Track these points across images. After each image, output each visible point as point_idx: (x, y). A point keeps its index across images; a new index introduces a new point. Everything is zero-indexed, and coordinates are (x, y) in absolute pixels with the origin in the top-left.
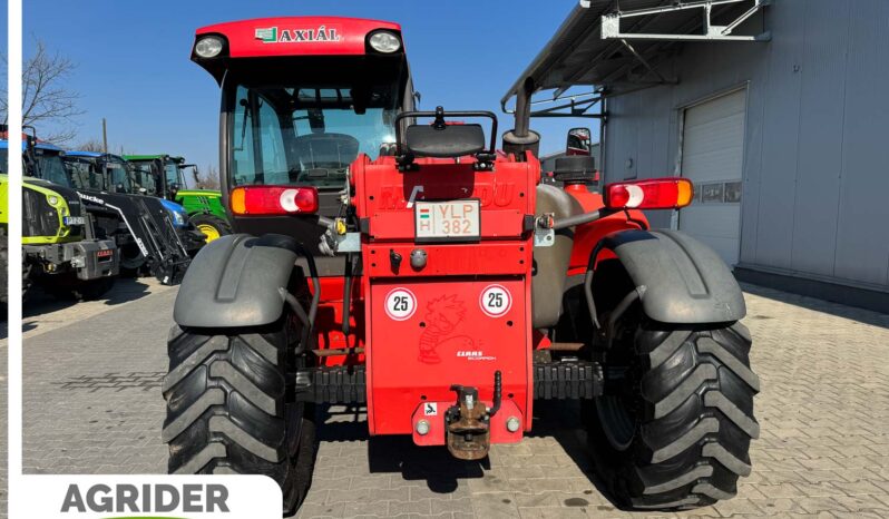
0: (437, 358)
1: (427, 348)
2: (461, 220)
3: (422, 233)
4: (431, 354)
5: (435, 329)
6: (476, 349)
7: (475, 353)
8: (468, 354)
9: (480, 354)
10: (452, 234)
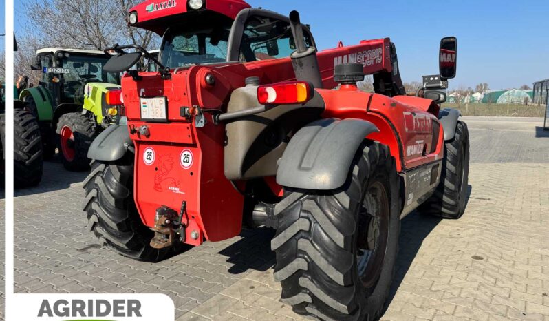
0: (160, 188)
1: (158, 182)
2: (159, 109)
3: (144, 116)
4: (159, 186)
5: (161, 173)
6: (176, 186)
7: (176, 189)
8: (173, 189)
9: (178, 189)
10: (155, 118)
